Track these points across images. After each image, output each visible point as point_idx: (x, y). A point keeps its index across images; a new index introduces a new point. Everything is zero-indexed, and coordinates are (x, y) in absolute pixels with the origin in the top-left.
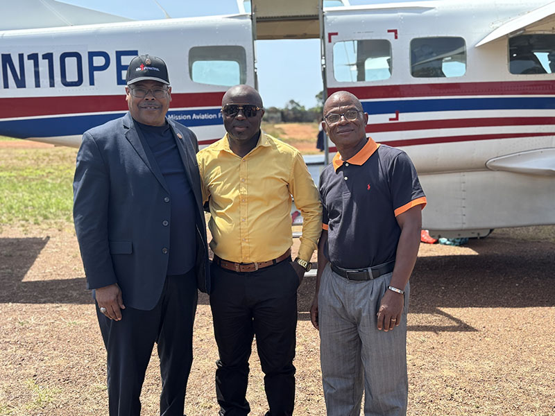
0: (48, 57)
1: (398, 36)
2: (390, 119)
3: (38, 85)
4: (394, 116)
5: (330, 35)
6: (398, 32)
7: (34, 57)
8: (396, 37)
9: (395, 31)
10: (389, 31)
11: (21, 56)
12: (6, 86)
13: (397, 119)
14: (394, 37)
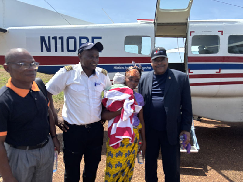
0: (61, 38)
1: (223, 34)
2: (216, 72)
3: (56, 51)
4: (218, 71)
5: (191, 32)
6: (223, 32)
7: (55, 38)
8: (222, 34)
9: (222, 32)
10: (219, 31)
11: (49, 38)
12: (42, 50)
13: (220, 72)
14: (221, 34)
